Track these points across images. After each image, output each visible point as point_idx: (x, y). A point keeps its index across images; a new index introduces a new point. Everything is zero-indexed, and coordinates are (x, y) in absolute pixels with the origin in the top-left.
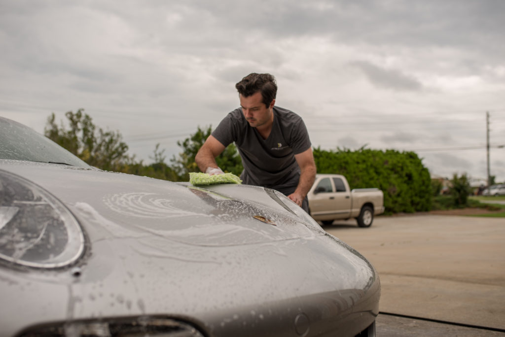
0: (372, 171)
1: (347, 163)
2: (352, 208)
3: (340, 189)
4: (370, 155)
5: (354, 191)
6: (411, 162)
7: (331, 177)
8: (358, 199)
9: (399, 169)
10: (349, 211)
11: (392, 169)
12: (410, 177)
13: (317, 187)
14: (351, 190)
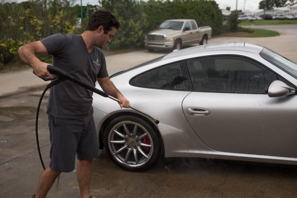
0: (197, 13)
1: (185, 9)
2: (199, 38)
3: (194, 28)
4: (196, 4)
5: (199, 28)
6: (214, 7)
7: (190, 20)
8: (202, 32)
9: (208, 11)
10: (197, 39)
11: (205, 12)
12: (213, 15)
13: (184, 28)
14: (198, 27)
